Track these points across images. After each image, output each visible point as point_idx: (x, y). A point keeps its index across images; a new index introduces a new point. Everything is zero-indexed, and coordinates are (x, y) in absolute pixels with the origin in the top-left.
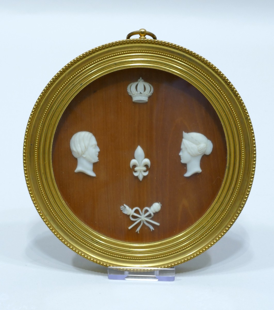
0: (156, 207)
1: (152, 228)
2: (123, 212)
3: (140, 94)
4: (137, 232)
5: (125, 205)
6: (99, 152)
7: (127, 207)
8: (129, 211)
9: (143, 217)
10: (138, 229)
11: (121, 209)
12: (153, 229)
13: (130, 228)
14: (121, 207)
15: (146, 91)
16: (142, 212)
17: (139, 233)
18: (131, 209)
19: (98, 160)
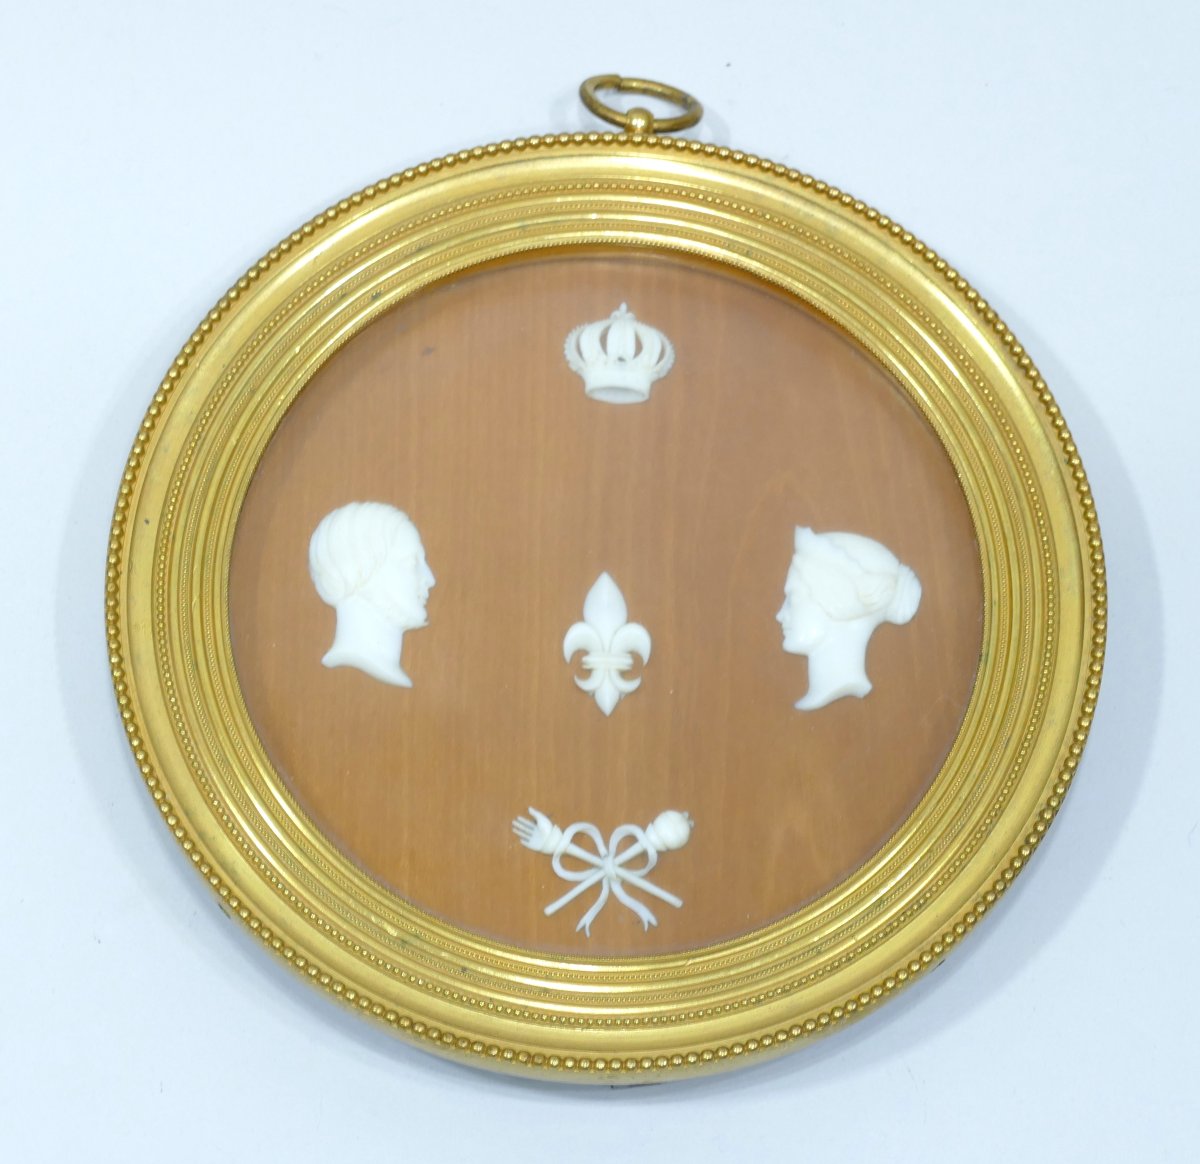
0: (669, 830)
1: (646, 916)
2: (523, 842)
3: (618, 363)
4: (584, 928)
5: (532, 811)
6: (431, 590)
7: (544, 822)
8: (548, 837)
9: (609, 868)
10: (587, 920)
11: (515, 830)
12: (654, 922)
13: (550, 910)
14: (515, 823)
15: (644, 354)
16: (606, 843)
17: (588, 934)
18: (557, 830)
19: (426, 620)
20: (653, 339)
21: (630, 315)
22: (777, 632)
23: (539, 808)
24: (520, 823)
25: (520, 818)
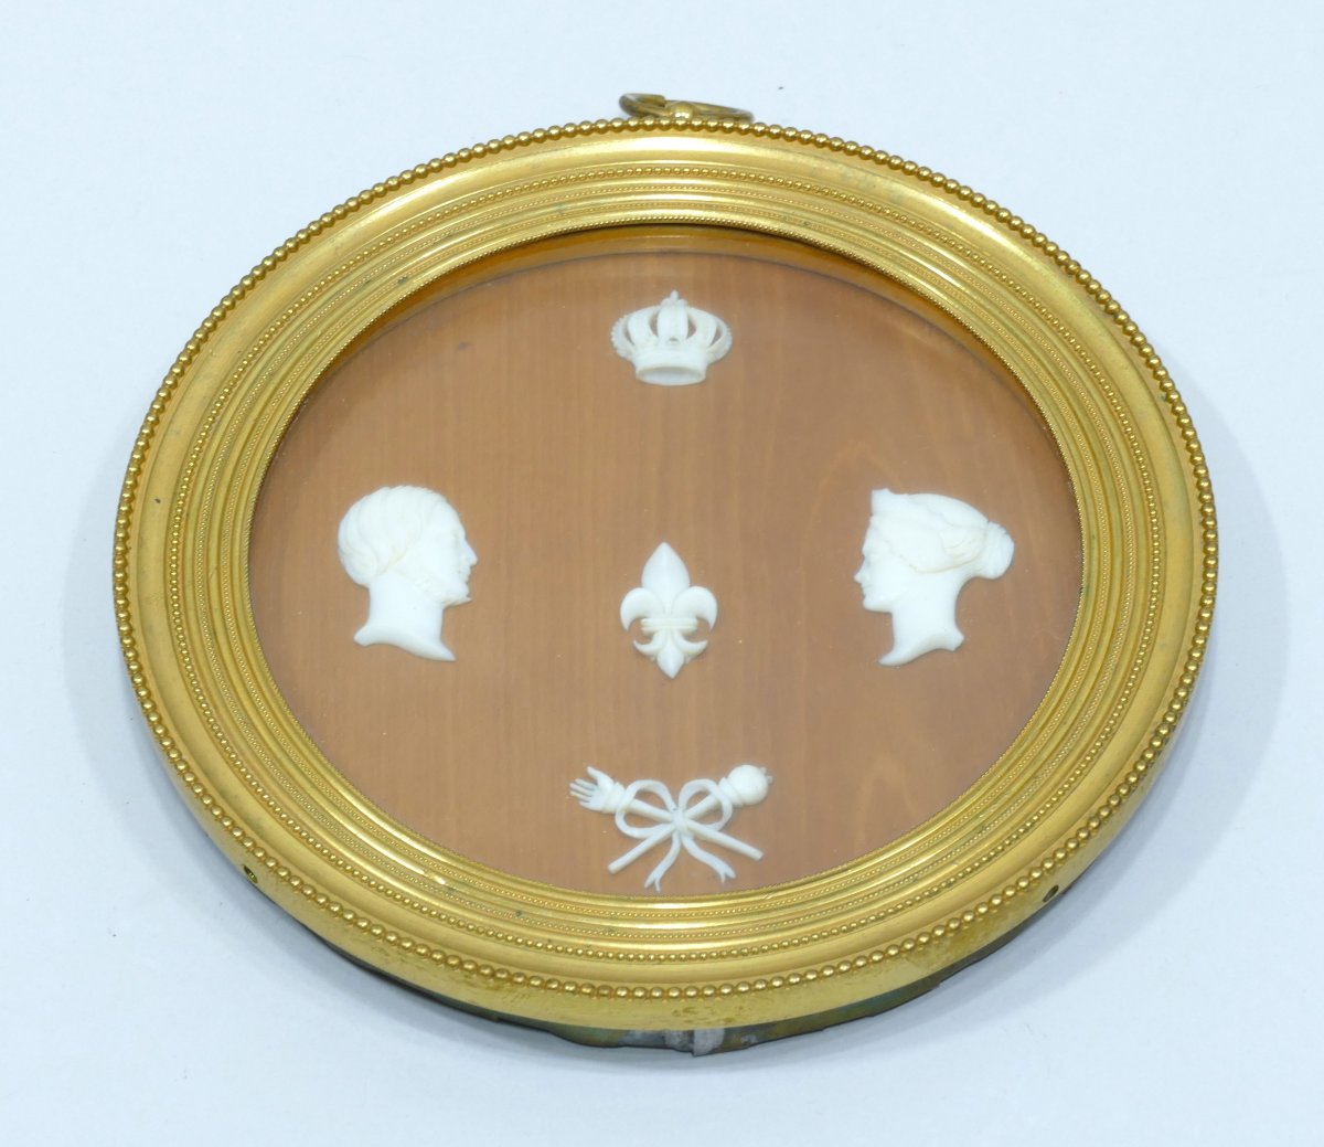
0: (746, 783)
1: (722, 868)
2: (582, 803)
3: (670, 343)
4: (653, 885)
5: (592, 771)
6: (473, 568)
7: (605, 780)
8: (609, 794)
9: (679, 821)
10: (657, 874)
11: (573, 793)
12: (731, 874)
13: (615, 866)
14: (573, 786)
15: (698, 335)
16: (675, 798)
17: (658, 889)
18: (619, 787)
19: (468, 596)
20: (708, 322)
21: (682, 302)
22: (857, 592)
23: (599, 768)
24: (579, 786)
25: (579, 781)
